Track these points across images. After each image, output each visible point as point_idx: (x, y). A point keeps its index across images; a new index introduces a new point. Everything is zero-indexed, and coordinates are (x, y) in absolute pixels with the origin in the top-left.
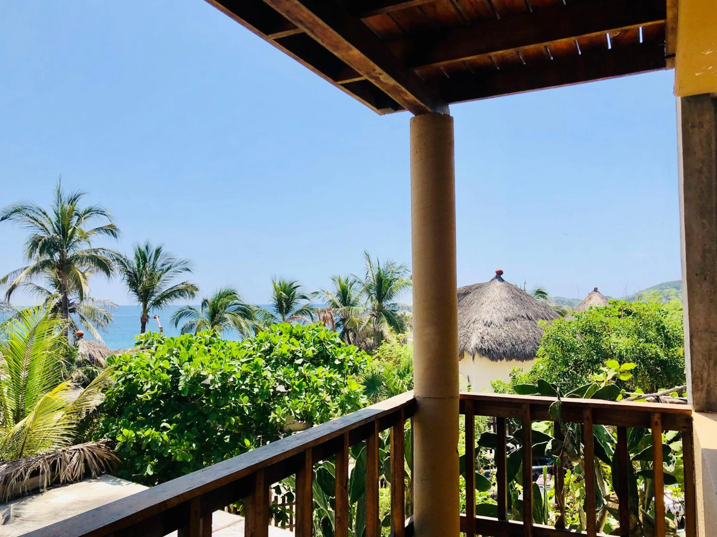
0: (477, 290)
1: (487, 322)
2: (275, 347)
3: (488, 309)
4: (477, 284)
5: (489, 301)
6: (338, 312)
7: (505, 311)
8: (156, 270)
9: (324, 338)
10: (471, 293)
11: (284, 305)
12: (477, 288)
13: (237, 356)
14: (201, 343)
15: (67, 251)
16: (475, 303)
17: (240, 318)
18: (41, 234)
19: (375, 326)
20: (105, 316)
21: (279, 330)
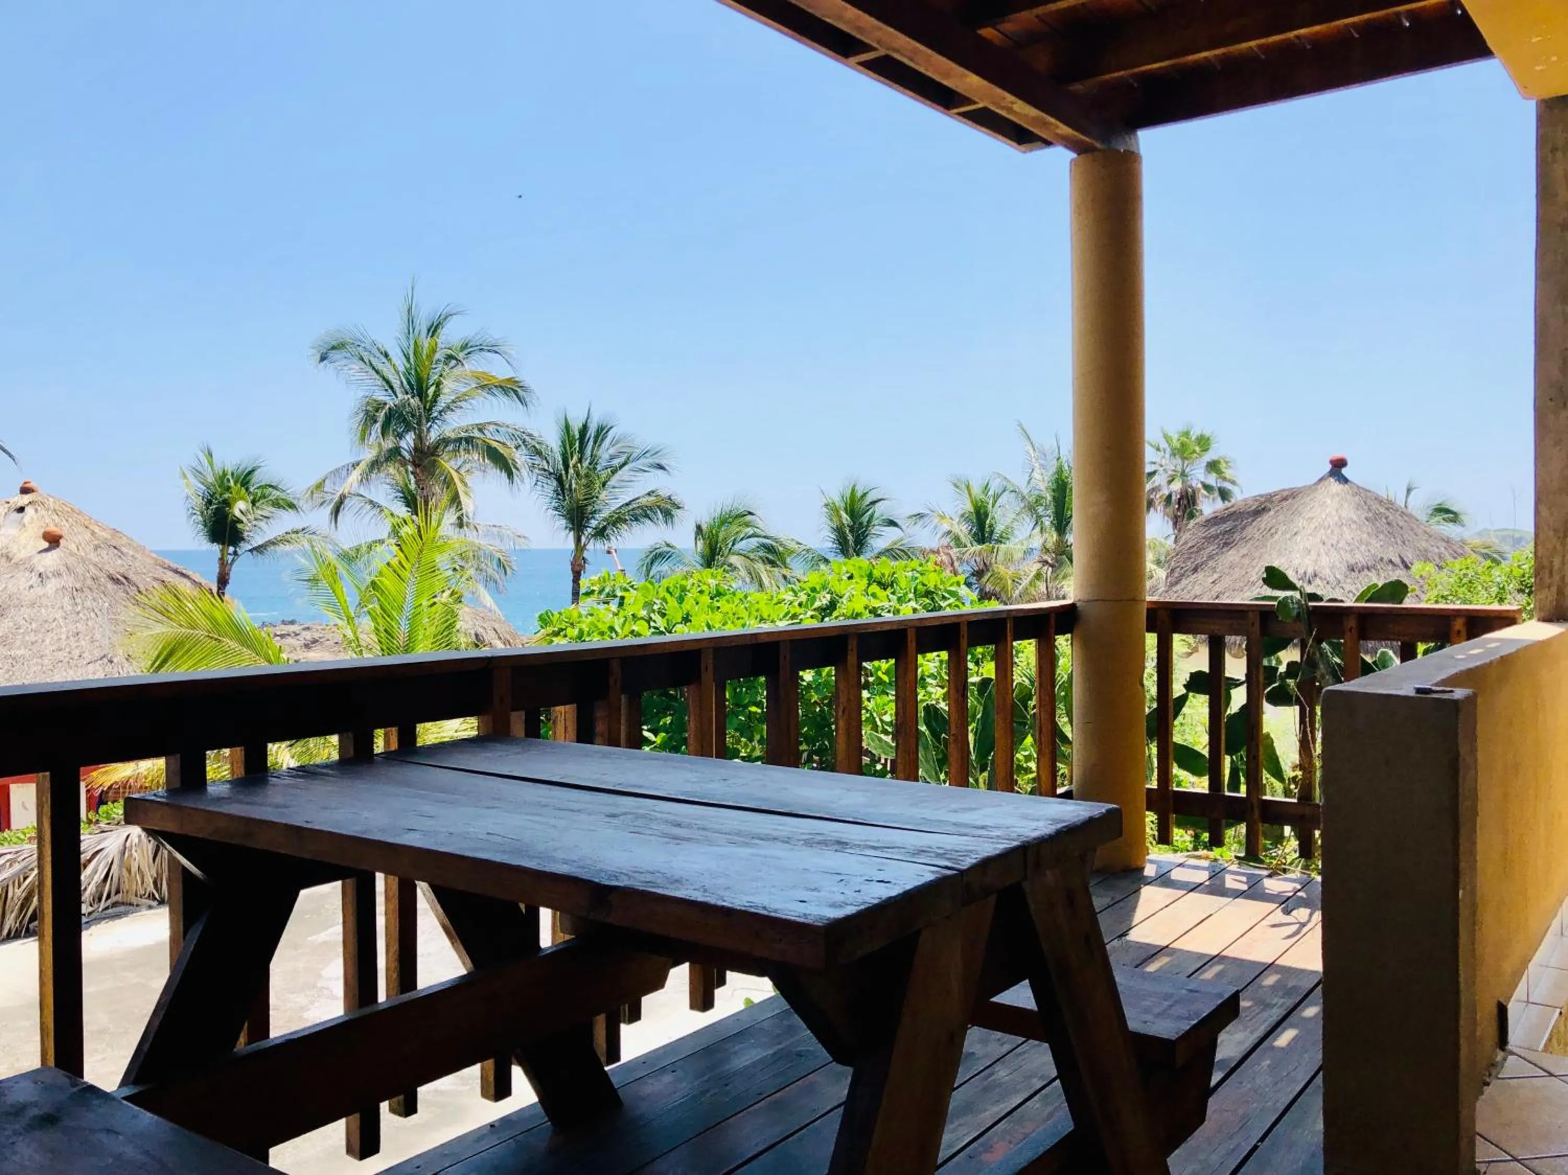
0: (1284, 503)
1: (1305, 573)
2: (840, 600)
3: (1308, 545)
4: (1284, 490)
5: (1312, 526)
6: (966, 557)
7: (1348, 548)
8: (599, 467)
9: (936, 586)
10: (1270, 510)
11: (850, 537)
12: (1285, 499)
13: (769, 616)
14: (701, 592)
15: (428, 430)
16: (1280, 532)
17: (761, 567)
18: (381, 396)
19: (1050, 585)
20: (499, 560)
21: (847, 572)
